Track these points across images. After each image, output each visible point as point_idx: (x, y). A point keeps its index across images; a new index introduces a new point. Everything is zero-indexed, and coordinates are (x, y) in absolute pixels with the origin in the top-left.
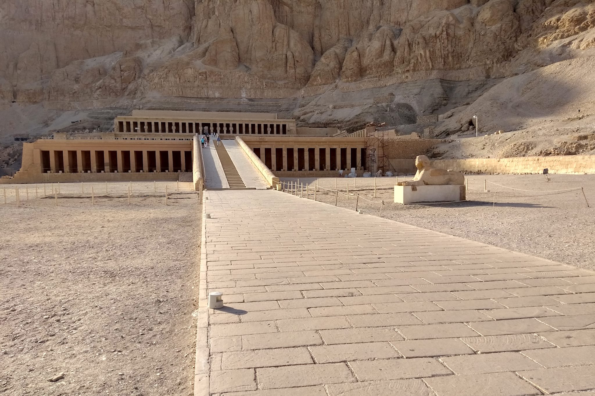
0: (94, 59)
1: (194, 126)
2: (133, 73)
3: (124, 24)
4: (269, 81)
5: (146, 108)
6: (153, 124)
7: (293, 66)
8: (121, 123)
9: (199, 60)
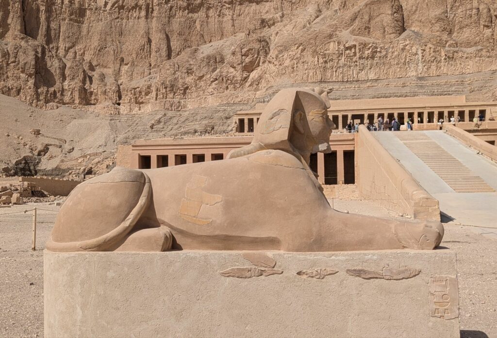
0: (210, 44)
2: (257, 57)
4: (452, 48)
8: (242, 121)
9: (346, 30)
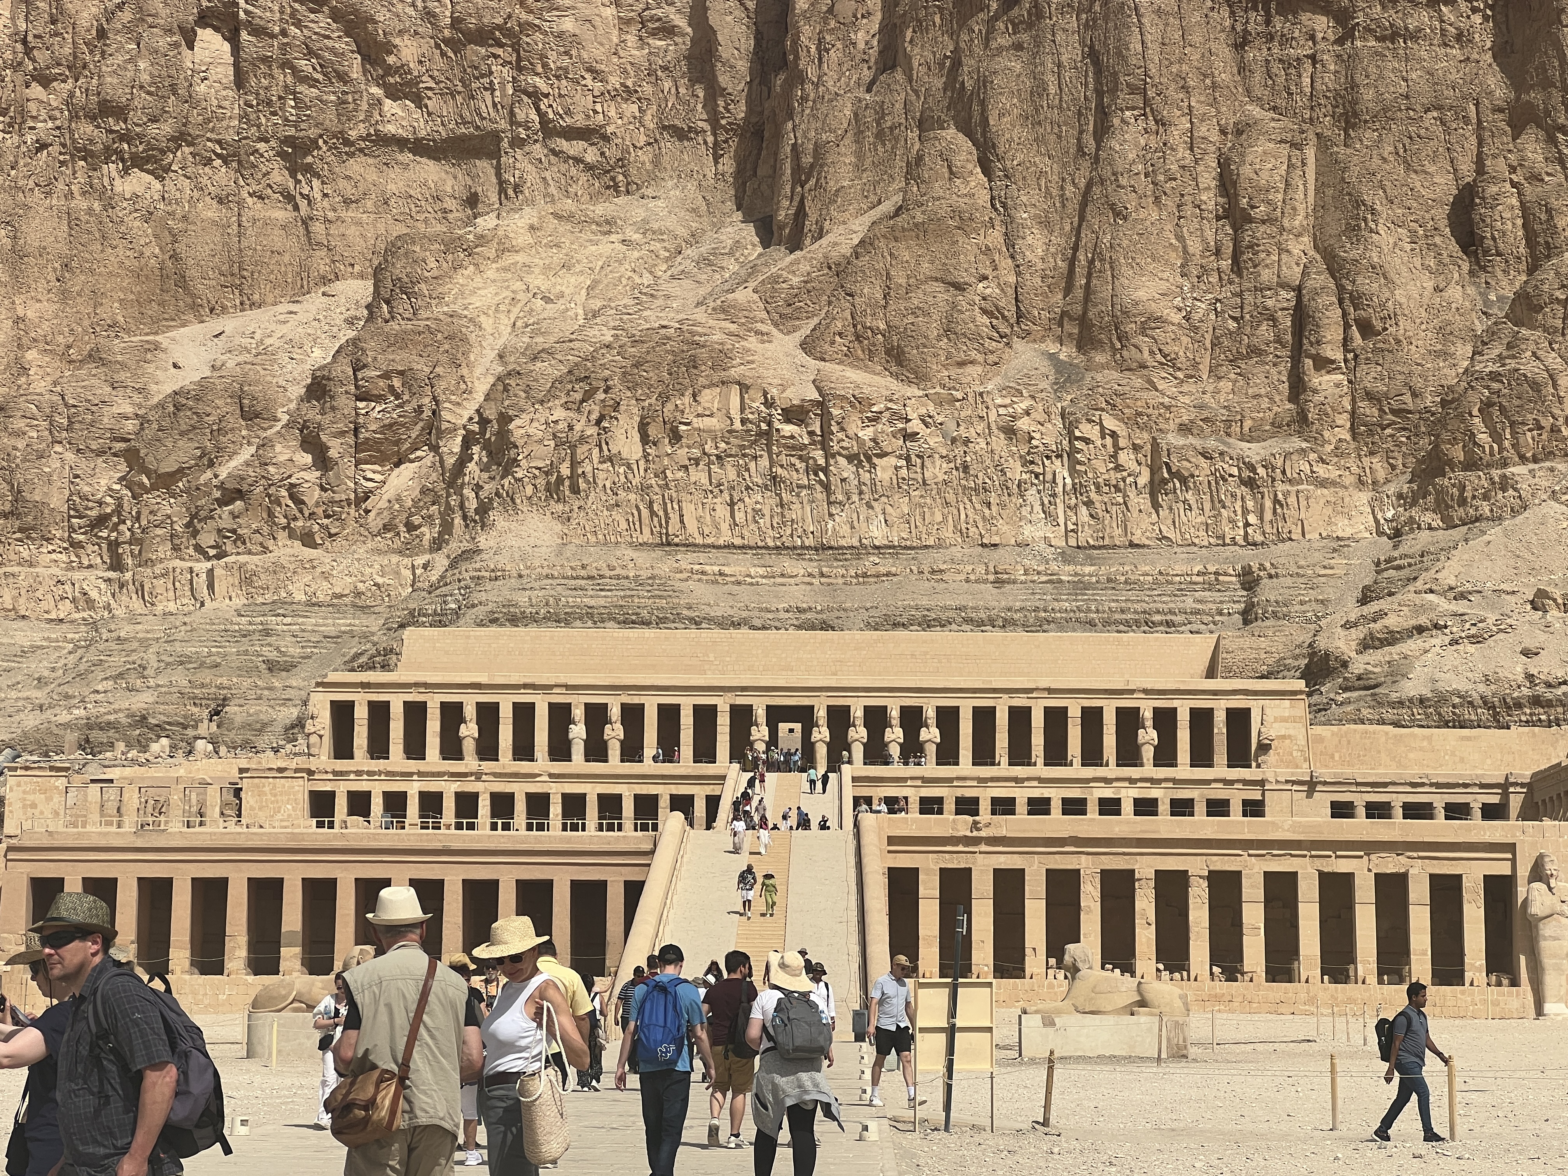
0: (215, 325)
1: (723, 722)
2: (419, 410)
3: (391, 129)
4: (1191, 440)
5: (480, 611)
6: (506, 713)
7: (1337, 355)
8: (343, 713)
9: (789, 333)
